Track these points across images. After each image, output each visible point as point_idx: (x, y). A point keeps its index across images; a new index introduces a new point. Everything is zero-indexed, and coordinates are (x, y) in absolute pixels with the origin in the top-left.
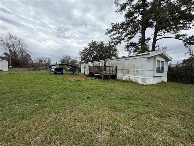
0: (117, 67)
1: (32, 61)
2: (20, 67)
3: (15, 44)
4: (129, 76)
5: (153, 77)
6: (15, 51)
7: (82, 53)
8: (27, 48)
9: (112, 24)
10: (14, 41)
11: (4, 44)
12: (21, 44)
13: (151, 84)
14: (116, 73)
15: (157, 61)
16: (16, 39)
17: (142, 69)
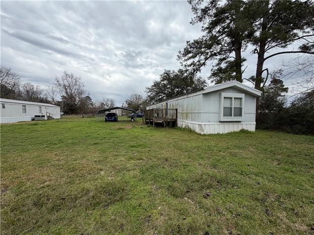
0: (177, 109)
1: (93, 105)
2: (77, 113)
3: (71, 84)
4: (188, 122)
5: (219, 123)
6: (71, 94)
7: (151, 90)
8: (84, 88)
9: (188, 42)
10: (70, 80)
11: (60, 85)
12: (78, 83)
13: (216, 133)
14: (177, 117)
15: (223, 98)
16: (72, 78)
17: (198, 111)
